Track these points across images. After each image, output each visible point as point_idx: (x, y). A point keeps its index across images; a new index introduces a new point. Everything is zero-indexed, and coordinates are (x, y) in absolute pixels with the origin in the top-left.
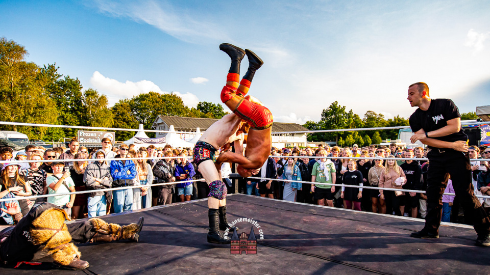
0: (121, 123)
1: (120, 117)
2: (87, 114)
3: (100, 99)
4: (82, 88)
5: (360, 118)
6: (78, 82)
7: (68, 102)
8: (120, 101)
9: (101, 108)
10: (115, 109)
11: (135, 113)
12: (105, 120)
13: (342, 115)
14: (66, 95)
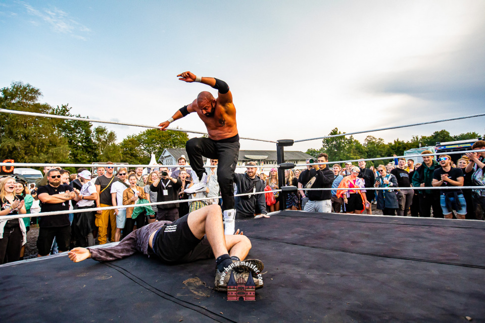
0: (129, 157)
1: (128, 152)
2: (97, 150)
3: (109, 135)
4: (92, 125)
5: (361, 144)
7: (79, 139)
8: (128, 137)
9: (110, 144)
10: (125, 144)
11: (143, 148)
13: (343, 141)
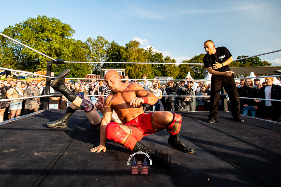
0: (183, 73)
1: (183, 70)
2: (166, 69)
3: (172, 61)
4: (163, 56)
6: (161, 54)
8: (183, 61)
9: (173, 66)
10: (180, 66)
11: (192, 67)
12: (175, 72)
14: (156, 61)
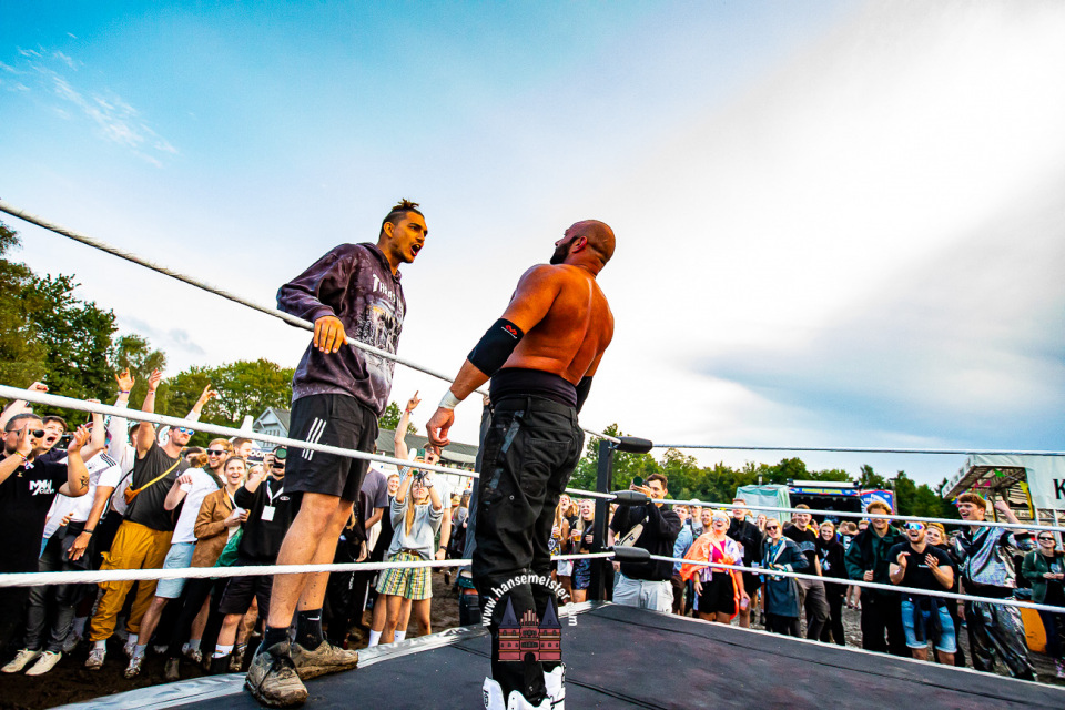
3: (150, 357)
4: (116, 330)
7: (77, 354)
8: (192, 369)
